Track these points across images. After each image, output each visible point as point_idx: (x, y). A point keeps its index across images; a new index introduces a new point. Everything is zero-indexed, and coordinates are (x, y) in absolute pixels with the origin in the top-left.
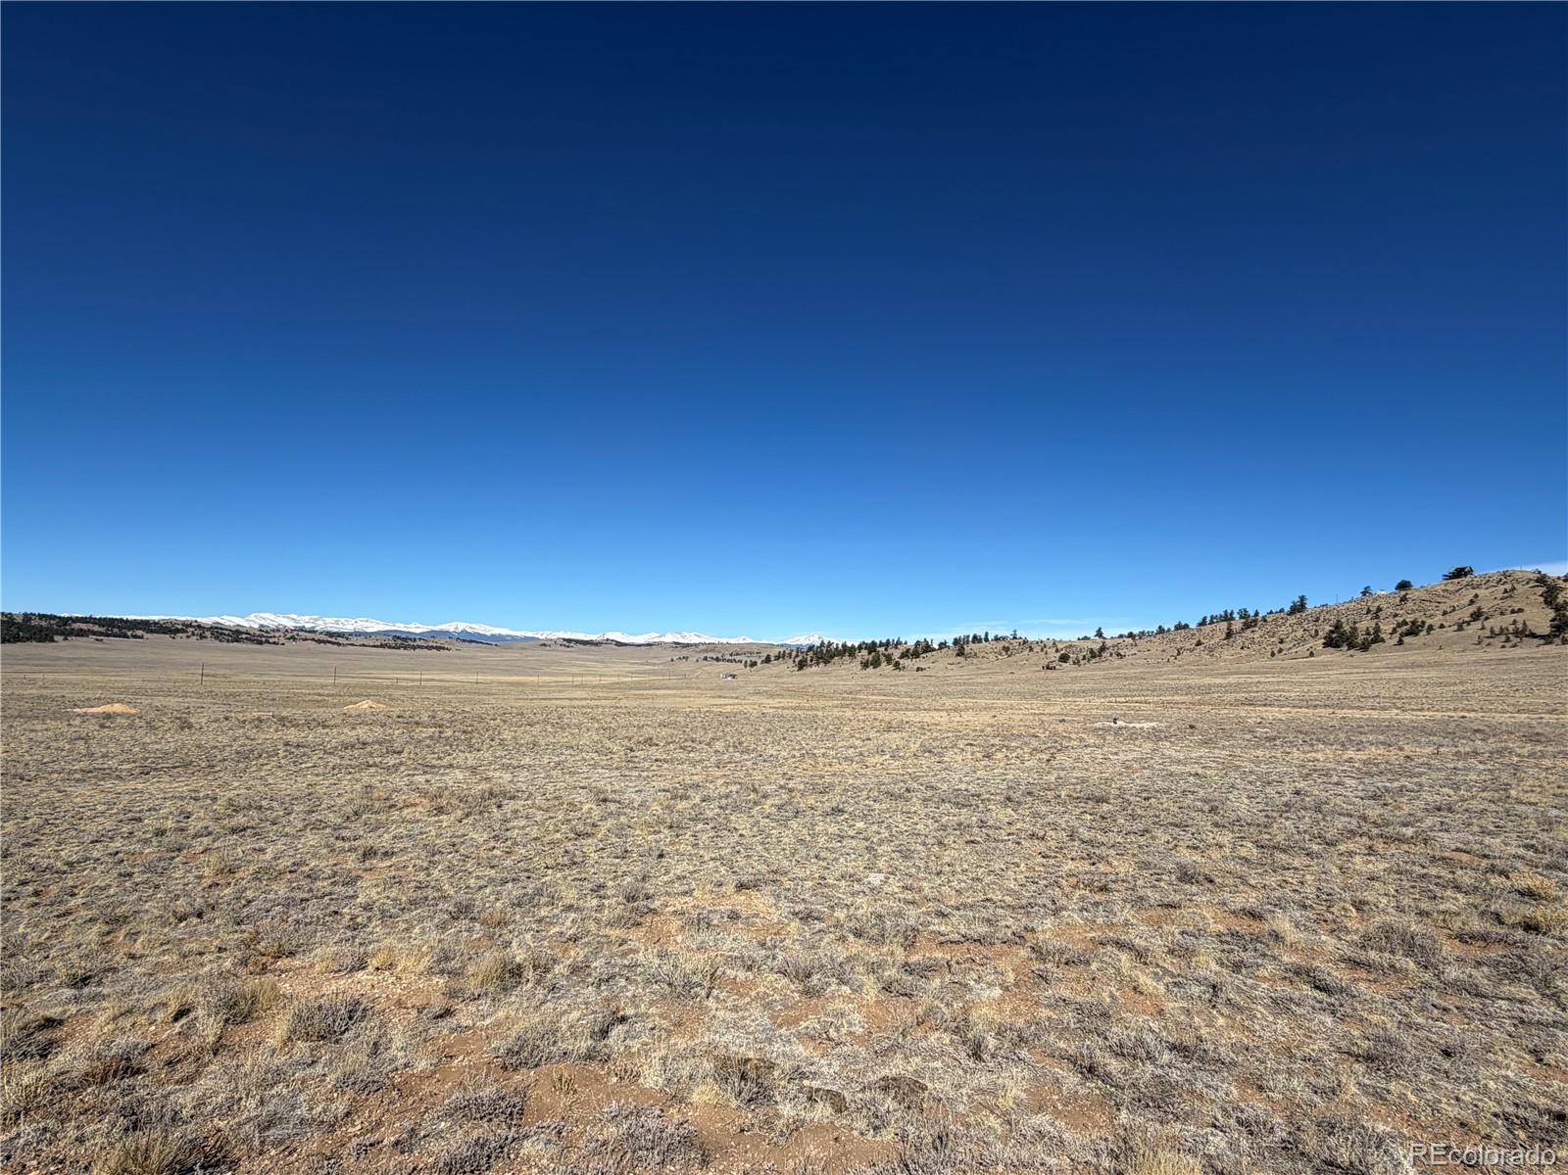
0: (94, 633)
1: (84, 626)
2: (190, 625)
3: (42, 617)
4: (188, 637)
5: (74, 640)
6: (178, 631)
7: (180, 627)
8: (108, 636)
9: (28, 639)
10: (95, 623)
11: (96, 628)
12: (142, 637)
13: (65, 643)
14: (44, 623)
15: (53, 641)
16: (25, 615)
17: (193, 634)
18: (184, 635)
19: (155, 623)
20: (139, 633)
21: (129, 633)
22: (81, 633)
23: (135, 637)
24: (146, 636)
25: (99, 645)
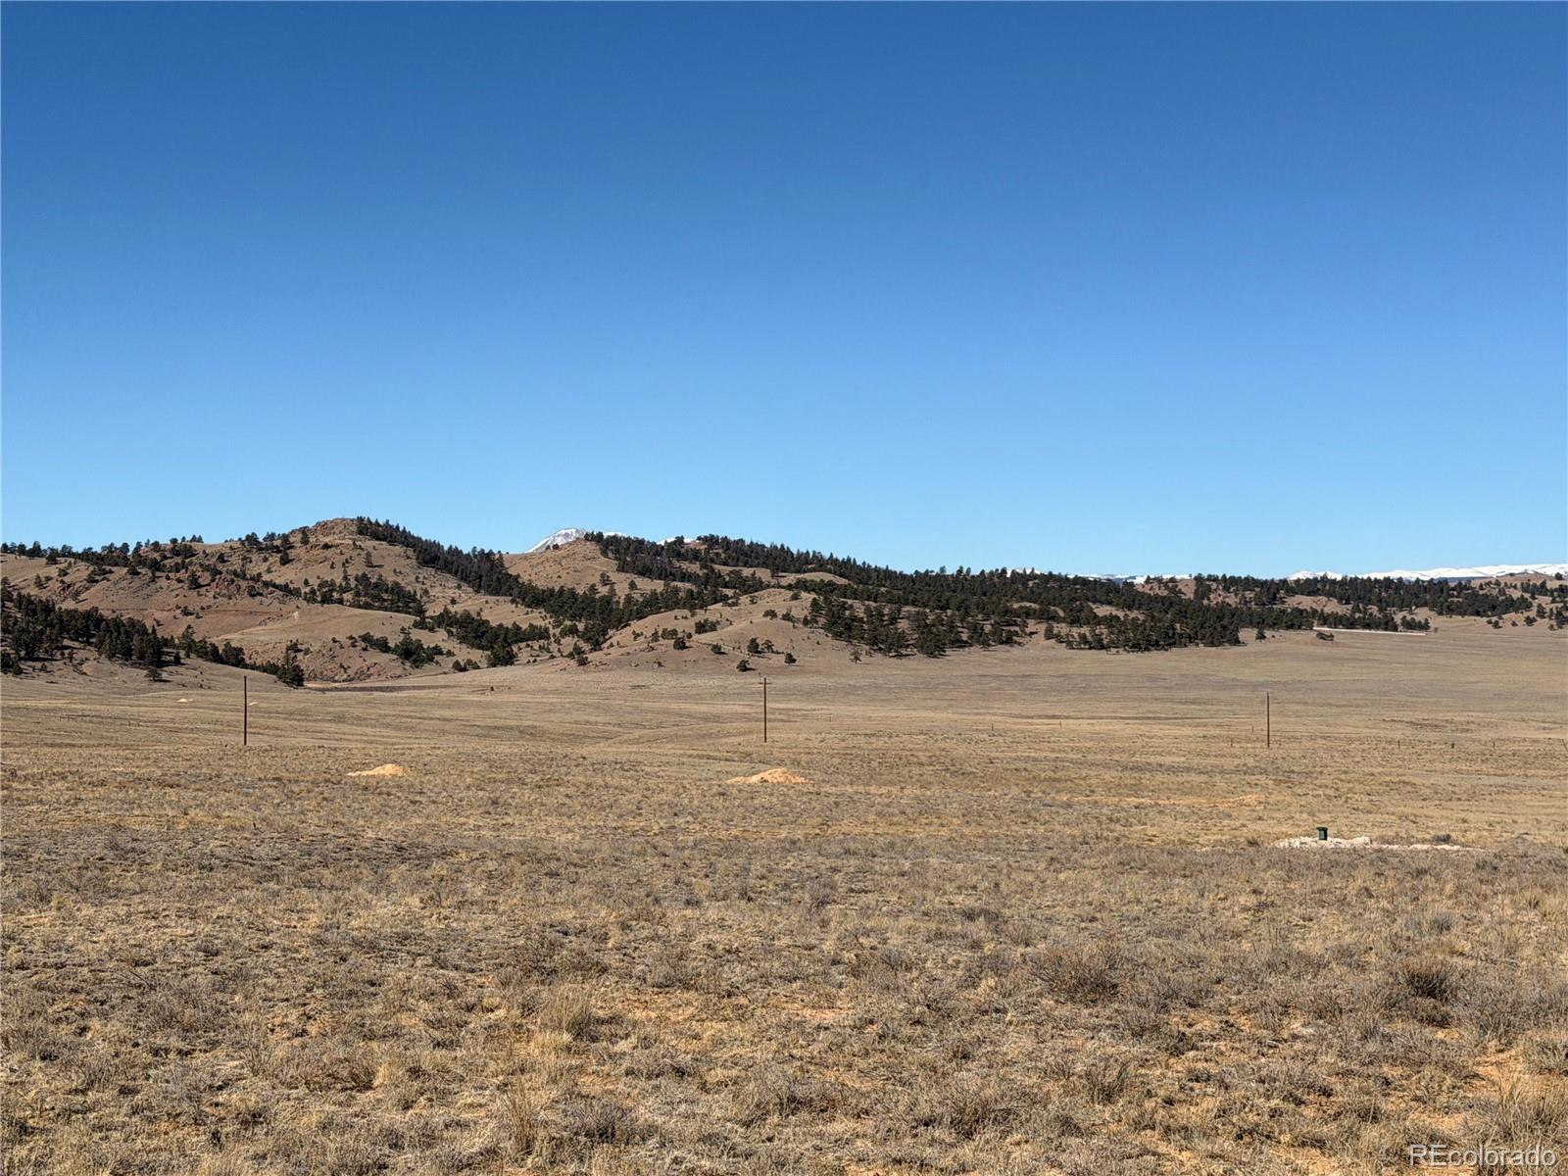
0: (1325, 620)
1: (1306, 602)
2: (1542, 589)
3: (1230, 583)
4: (1530, 621)
5: (1283, 640)
6: (1512, 605)
7: (1516, 594)
8: (1351, 624)
9: (1192, 639)
10: (1329, 595)
11: (1333, 607)
12: (1424, 626)
13: (1261, 646)
14: (1232, 600)
15: (1236, 642)
16: (1199, 579)
17: (1541, 613)
18: (1519, 617)
19: (1463, 586)
20: (1421, 614)
21: (1398, 618)
22: (1298, 621)
23: (1410, 625)
24: (1436, 621)
25: (1325, 649)
